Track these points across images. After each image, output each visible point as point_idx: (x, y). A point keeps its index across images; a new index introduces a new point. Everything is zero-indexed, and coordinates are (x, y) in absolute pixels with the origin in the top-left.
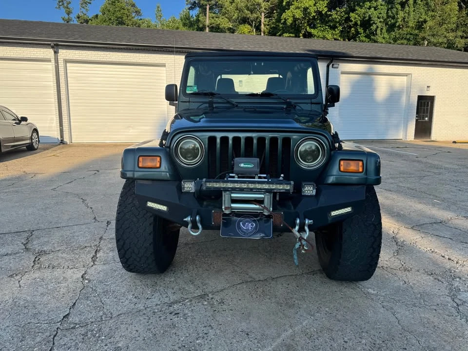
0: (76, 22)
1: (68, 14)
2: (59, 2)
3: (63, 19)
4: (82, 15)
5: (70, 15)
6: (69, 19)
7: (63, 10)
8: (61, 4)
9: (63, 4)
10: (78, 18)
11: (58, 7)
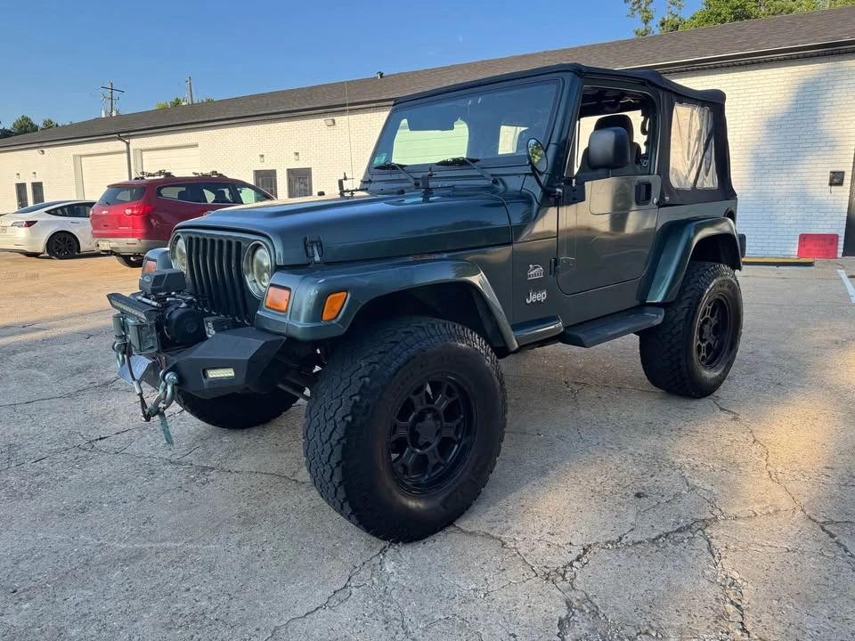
0: (657, 31)
1: (646, 22)
2: (634, 4)
3: (637, 33)
4: (671, 18)
5: (649, 24)
6: (646, 30)
7: (638, 16)
8: (636, 7)
9: (639, 7)
10: (663, 24)
11: (630, 13)
